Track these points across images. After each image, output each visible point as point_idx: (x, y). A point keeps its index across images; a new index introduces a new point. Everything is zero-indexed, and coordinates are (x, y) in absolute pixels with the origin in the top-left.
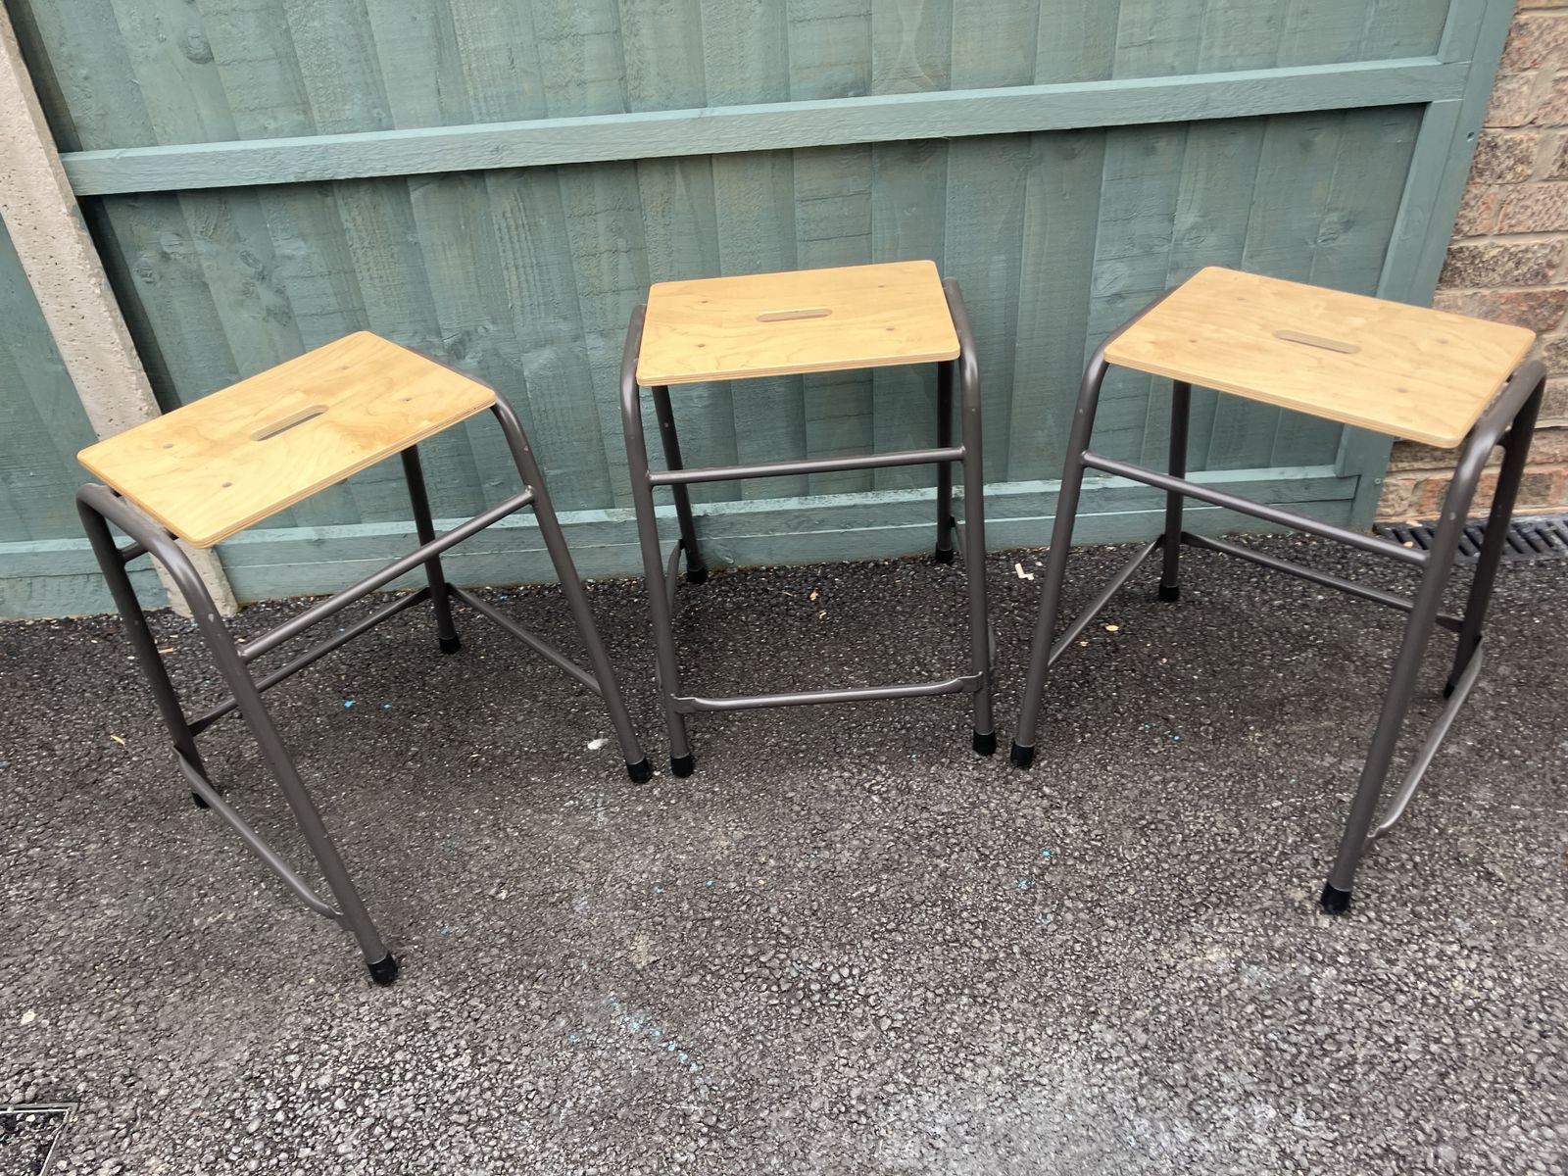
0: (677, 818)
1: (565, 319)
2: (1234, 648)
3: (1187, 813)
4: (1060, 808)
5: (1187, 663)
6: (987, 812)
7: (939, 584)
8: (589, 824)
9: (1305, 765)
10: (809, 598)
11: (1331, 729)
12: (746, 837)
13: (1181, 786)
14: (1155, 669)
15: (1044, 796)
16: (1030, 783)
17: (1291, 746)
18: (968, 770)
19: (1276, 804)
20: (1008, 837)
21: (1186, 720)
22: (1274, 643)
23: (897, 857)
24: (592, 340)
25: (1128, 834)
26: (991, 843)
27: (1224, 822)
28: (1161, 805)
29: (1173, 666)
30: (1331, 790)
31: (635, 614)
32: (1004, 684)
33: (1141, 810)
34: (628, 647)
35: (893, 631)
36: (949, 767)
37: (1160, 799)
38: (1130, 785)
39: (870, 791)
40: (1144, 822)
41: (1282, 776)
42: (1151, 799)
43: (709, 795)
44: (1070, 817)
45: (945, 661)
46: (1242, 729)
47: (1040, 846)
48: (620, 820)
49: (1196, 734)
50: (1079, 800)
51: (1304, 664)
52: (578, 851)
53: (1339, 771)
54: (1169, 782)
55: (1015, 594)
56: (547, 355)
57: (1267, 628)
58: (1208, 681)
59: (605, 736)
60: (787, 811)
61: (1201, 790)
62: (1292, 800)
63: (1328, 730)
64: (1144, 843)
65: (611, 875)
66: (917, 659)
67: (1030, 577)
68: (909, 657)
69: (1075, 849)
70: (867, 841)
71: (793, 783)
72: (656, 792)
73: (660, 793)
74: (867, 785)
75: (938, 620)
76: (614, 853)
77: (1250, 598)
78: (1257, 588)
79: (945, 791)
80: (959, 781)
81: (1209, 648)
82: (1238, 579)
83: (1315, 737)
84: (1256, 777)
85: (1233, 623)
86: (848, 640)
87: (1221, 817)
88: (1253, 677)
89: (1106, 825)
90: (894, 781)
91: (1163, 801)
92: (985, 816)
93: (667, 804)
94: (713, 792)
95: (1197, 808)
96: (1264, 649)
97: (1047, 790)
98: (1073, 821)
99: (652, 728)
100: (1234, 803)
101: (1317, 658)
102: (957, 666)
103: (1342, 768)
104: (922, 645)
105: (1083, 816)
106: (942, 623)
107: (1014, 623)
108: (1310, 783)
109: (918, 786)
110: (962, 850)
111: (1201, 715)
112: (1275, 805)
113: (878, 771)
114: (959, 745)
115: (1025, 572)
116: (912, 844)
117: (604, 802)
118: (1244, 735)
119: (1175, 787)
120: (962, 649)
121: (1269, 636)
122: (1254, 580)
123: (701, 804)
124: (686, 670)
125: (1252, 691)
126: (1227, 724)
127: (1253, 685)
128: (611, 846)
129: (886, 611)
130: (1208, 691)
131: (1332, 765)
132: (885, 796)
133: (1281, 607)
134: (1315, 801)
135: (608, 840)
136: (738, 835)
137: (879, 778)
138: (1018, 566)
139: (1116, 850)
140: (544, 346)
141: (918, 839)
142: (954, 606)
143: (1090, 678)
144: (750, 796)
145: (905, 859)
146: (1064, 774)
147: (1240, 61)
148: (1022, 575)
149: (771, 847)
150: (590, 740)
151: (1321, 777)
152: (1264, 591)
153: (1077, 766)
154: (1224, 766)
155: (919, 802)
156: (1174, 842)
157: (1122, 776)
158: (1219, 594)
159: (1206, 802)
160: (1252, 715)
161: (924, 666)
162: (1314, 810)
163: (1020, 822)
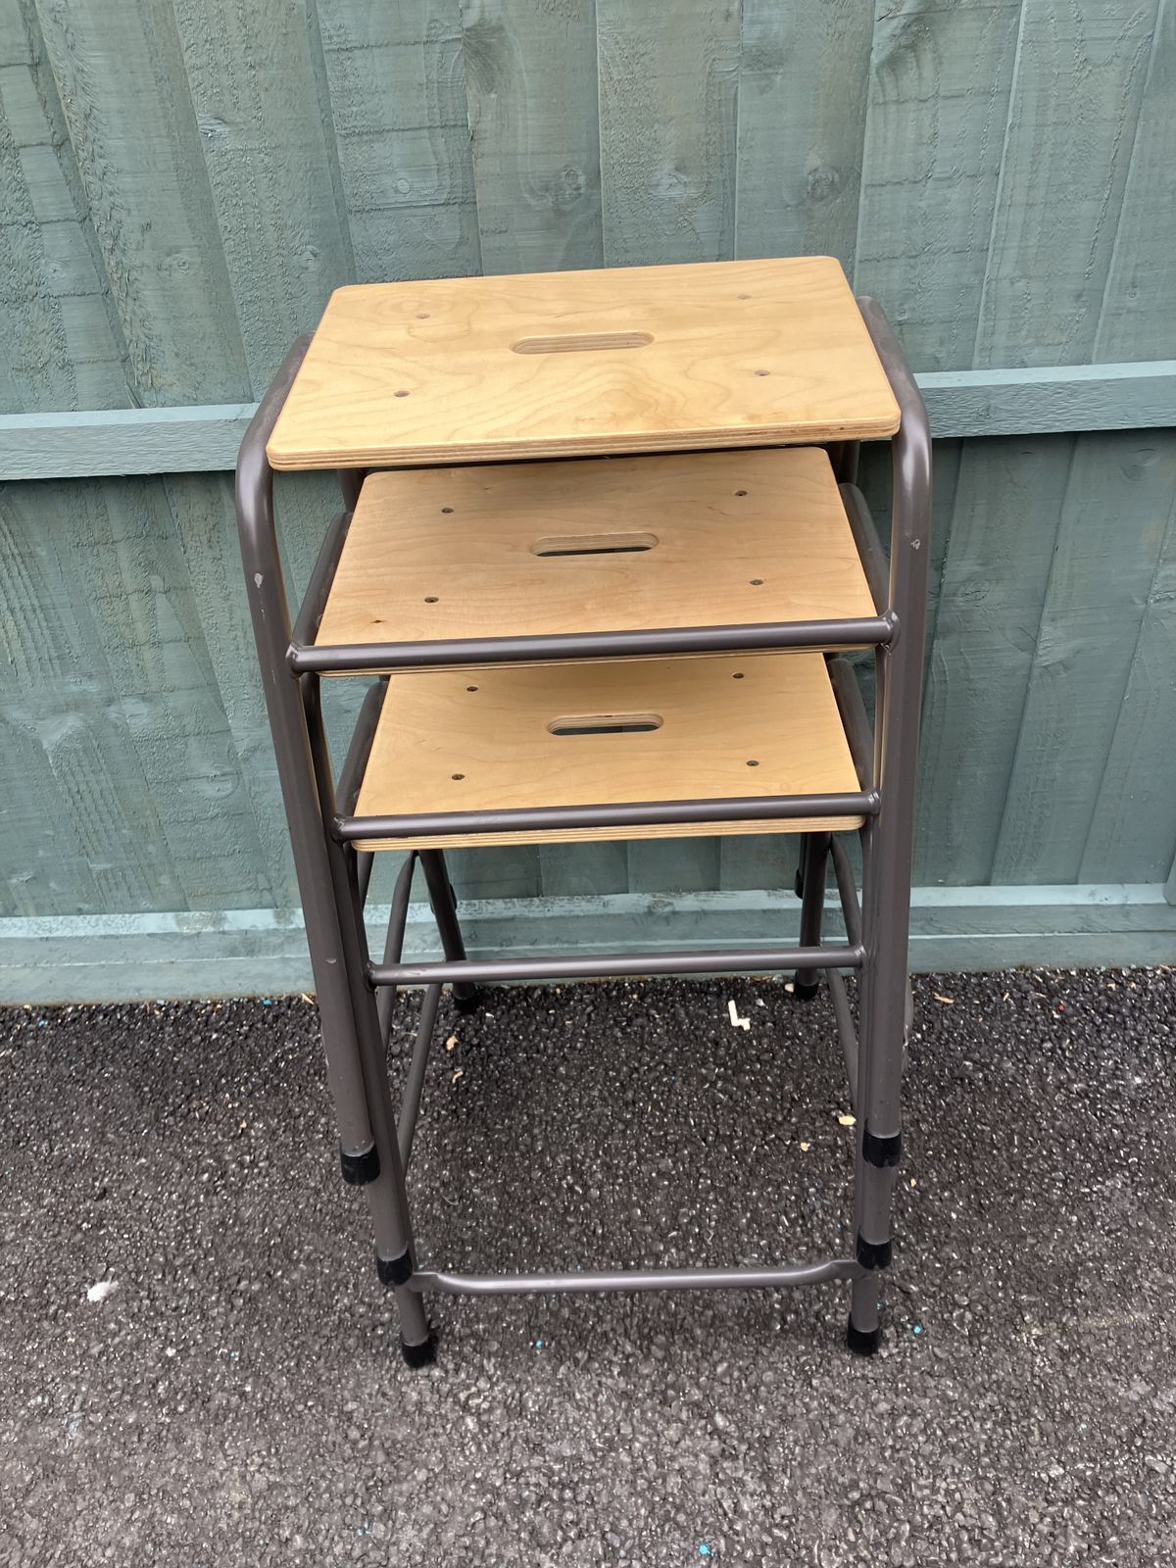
0: (179, 1440)
1: (90, 677)
2: (1014, 1164)
3: (922, 1482)
4: (735, 1458)
5: (943, 1189)
6: (627, 1460)
7: (623, 1030)
8: (55, 1443)
9: (1103, 1397)
10: (444, 1045)
11: (1145, 1328)
12: (271, 1487)
13: (918, 1424)
14: (899, 1197)
15: (716, 1432)
16: (697, 1405)
17: (1083, 1356)
18: (612, 1377)
19: (1056, 1471)
20: (652, 1512)
21: (933, 1296)
22: (1069, 1158)
23: (482, 1543)
24: (132, 706)
25: (831, 1517)
26: (624, 1523)
27: (975, 1503)
28: (885, 1461)
29: (924, 1193)
30: (1140, 1449)
31: (206, 1060)
32: (685, 1215)
33: (853, 1469)
34: (184, 1117)
35: (547, 1109)
36: (586, 1369)
37: (883, 1449)
38: (842, 1418)
39: (465, 1407)
40: (856, 1495)
41: (1067, 1416)
42: (869, 1449)
43: (235, 1399)
44: (747, 1478)
45: (609, 1168)
46: (1012, 1321)
47: (698, 1534)
48: (98, 1440)
49: (947, 1324)
50: (766, 1442)
51: (1109, 1200)
52: (27, 1493)
53: (1152, 1410)
54: (900, 1416)
55: (722, 1052)
56: (72, 722)
57: (1060, 1132)
58: (970, 1224)
59: (115, 1277)
60: (339, 1439)
61: (945, 1435)
62: (1080, 1466)
63: (1139, 1329)
64: (852, 1537)
65: (61, 1546)
66: (573, 1161)
67: (745, 1023)
68: (562, 1158)
69: (749, 1544)
70: (444, 1508)
71: (358, 1385)
72: (161, 1389)
73: (166, 1390)
74: (462, 1396)
75: (611, 1093)
76: (75, 1503)
77: (1040, 1076)
78: (1050, 1059)
79: (573, 1414)
80: (596, 1395)
81: (976, 1163)
82: (1025, 1043)
83: (1120, 1342)
84: (1028, 1414)
85: (1015, 1120)
86: (484, 1122)
87: (971, 1494)
88: (1035, 1220)
89: (799, 1496)
90: (503, 1391)
91: (887, 1454)
92: (623, 1466)
93: (173, 1412)
94: (243, 1395)
95: (937, 1470)
96: (1055, 1169)
97: (720, 1420)
98: (751, 1486)
99: (184, 1266)
100: (992, 1465)
101: (1129, 1190)
102: (626, 1177)
103: (1157, 1406)
104: (583, 1138)
105: (766, 1477)
106: (616, 1100)
107: (715, 1102)
108: (1109, 1432)
109: (535, 1402)
110: (580, 1536)
111: (956, 1287)
112: (1053, 1473)
113: (481, 1369)
114: (607, 1327)
115: (740, 1016)
116: (509, 1518)
117: (84, 1402)
118: (1018, 1332)
119: (909, 1426)
120: (636, 1148)
121: (1064, 1146)
122: (1048, 1045)
123: (218, 1418)
124: (254, 1163)
125: (1032, 1246)
126: (992, 1308)
127: (1034, 1235)
128: (75, 1489)
129: (545, 1073)
130: (968, 1242)
131: (1143, 1398)
132: (484, 1418)
133: (1083, 1095)
134: (1113, 1468)
135: (72, 1479)
136: (260, 1482)
137: (483, 1384)
138: (732, 1005)
139: (809, 1549)
140: (67, 711)
141: (520, 1506)
142: (636, 1070)
143: (806, 1210)
144: (292, 1404)
145: (493, 1549)
146: (749, 1390)
147: (1036, 352)
148: (736, 1021)
149: (303, 1511)
150: (93, 1283)
151: (1124, 1422)
152: (1060, 1067)
153: (769, 1376)
154: (982, 1390)
155: (532, 1433)
156: (897, 1538)
157: (832, 1399)
158: (999, 1068)
159: (951, 1461)
160: (1029, 1293)
161: (579, 1175)
162: (1112, 1488)
163: (674, 1481)
